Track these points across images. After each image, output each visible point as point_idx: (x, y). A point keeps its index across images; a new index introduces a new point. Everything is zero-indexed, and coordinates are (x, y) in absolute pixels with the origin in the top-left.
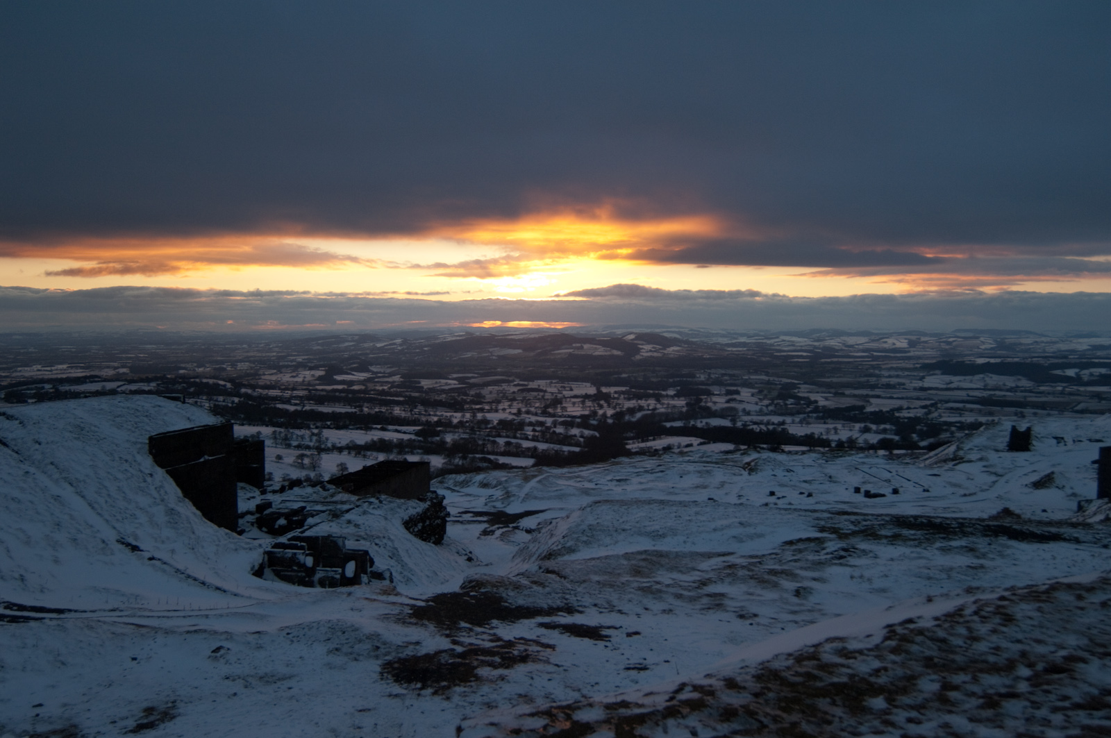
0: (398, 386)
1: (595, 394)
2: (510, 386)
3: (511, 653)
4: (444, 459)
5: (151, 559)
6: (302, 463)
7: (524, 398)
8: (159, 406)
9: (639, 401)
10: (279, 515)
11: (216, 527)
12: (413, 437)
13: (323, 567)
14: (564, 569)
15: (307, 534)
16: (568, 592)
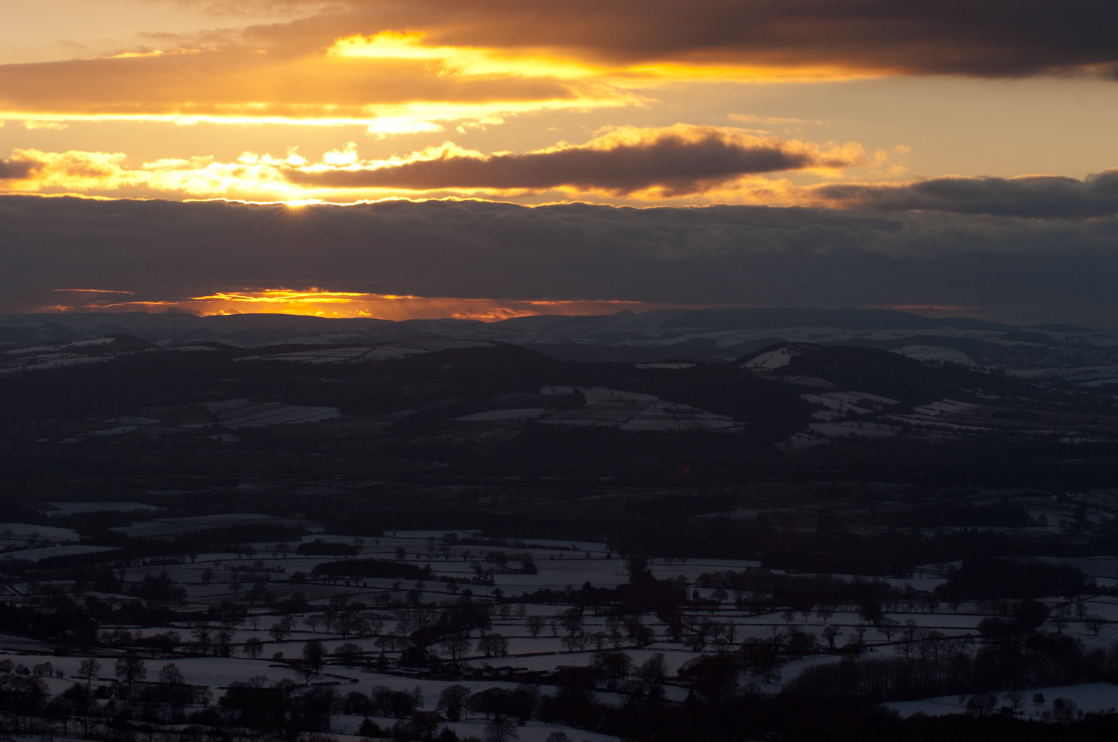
1: (621, 588)
9: (798, 617)
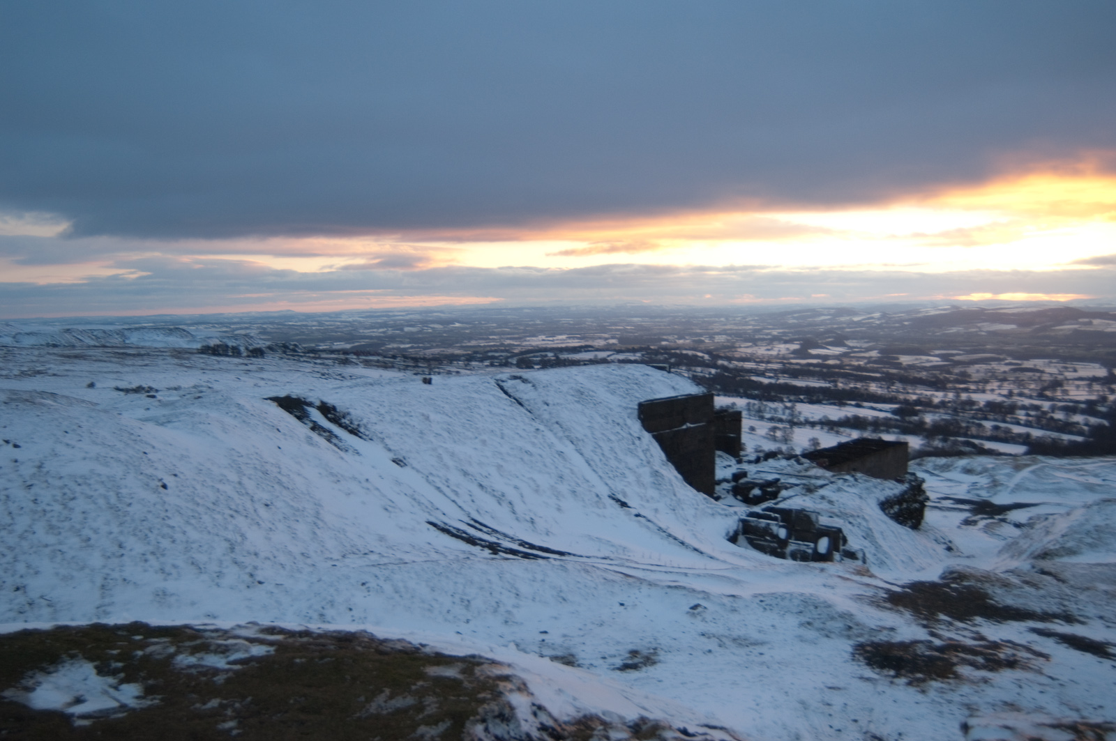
0: (875, 362)
1: (1105, 377)
2: (999, 364)
3: (996, 655)
4: (922, 440)
5: (638, 515)
6: (774, 436)
7: (1017, 378)
8: (648, 375)
10: (753, 485)
11: (695, 491)
12: (889, 415)
13: (796, 540)
14: (1063, 571)
15: (781, 506)
16: (1066, 597)
